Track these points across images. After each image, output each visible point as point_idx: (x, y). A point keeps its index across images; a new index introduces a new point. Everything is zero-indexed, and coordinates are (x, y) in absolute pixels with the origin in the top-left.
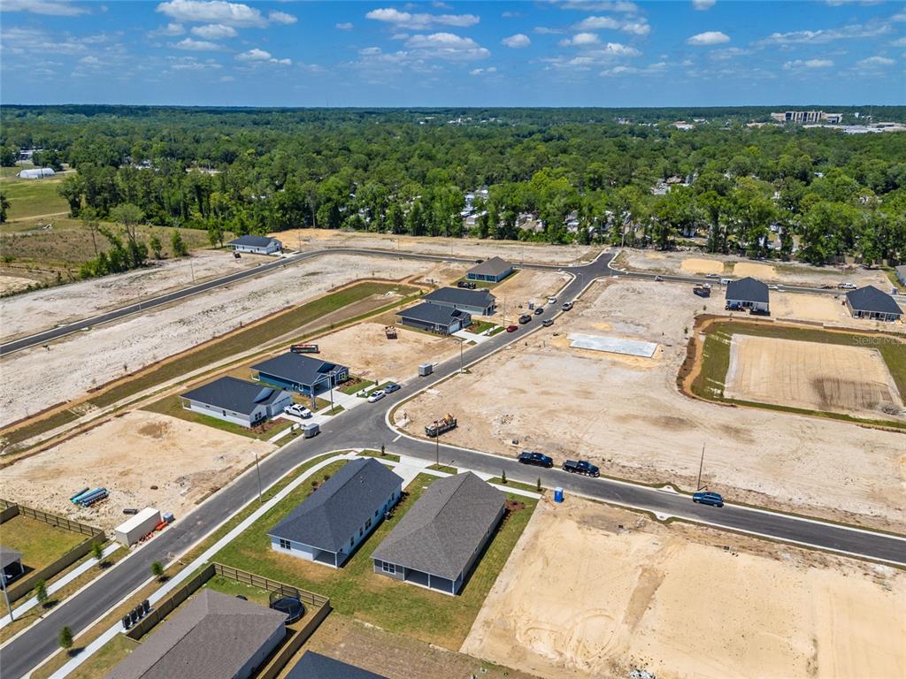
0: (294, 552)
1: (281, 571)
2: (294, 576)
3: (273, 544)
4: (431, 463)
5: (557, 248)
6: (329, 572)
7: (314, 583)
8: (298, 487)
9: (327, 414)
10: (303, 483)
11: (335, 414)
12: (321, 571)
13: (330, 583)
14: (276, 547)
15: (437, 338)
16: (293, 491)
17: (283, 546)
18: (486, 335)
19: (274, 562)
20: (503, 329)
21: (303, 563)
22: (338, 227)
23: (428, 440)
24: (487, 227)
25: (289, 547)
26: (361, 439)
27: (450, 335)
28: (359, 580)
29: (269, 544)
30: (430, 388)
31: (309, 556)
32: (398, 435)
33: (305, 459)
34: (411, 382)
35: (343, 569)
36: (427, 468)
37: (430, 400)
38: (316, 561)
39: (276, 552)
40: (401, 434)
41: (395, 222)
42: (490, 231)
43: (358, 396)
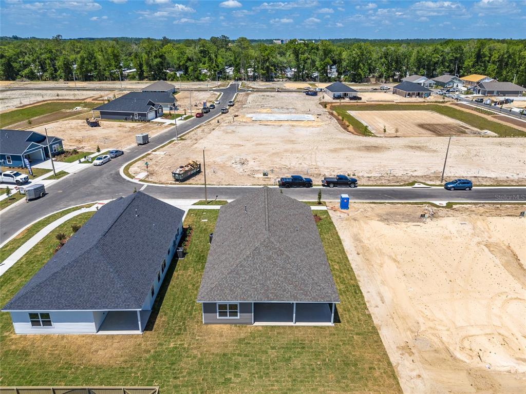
0: (59, 328)
1: (42, 364)
2: (69, 366)
3: (16, 325)
4: (197, 201)
5: (198, 83)
6: (129, 343)
7: (111, 367)
8: (36, 247)
9: (50, 178)
10: (43, 242)
11: (59, 178)
12: (115, 345)
13: (139, 360)
14: (23, 329)
15: (138, 124)
16: (29, 253)
17: (35, 323)
18: (181, 119)
19: (25, 353)
20: (192, 116)
21: (79, 342)
22: (14, 80)
23: (178, 184)
24: (142, 71)
25: (48, 323)
26: (101, 193)
27: (149, 121)
28: (185, 341)
29: (8, 326)
30: (153, 151)
31: (89, 328)
32: (143, 185)
33: (35, 219)
34: (133, 150)
35: (153, 332)
36: (194, 204)
37: (160, 158)
38: (101, 333)
39: (24, 337)
40: (146, 184)
41: (65, 72)
42: (145, 74)
43: (80, 162)
